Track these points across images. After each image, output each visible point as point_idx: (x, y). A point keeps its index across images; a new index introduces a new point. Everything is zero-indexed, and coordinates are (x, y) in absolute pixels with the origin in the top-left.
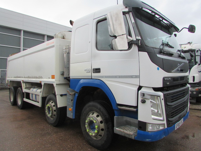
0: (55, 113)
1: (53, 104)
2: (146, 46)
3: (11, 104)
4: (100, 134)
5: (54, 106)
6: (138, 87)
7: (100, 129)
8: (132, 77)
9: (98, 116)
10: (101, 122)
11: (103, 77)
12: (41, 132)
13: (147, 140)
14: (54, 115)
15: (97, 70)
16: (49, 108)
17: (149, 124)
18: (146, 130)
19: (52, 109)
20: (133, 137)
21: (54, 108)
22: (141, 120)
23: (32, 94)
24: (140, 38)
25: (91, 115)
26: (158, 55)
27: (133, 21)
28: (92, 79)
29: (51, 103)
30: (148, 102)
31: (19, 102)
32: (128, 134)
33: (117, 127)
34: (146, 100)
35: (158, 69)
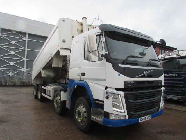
0: (60, 105)
1: (59, 98)
2: (111, 58)
3: (34, 97)
4: (84, 120)
5: (60, 99)
6: (105, 87)
7: (84, 117)
8: (101, 80)
9: (83, 108)
10: (85, 112)
11: (86, 79)
12: (48, 118)
13: (109, 125)
14: (60, 106)
15: (84, 74)
16: (56, 101)
17: (111, 114)
18: (109, 118)
19: (58, 102)
20: (101, 123)
21: (60, 101)
22: (106, 111)
23: (47, 90)
24: (107, 53)
25: (80, 107)
26: (120, 65)
27: (104, 41)
28: (80, 80)
29: (58, 97)
30: (110, 98)
31: (39, 97)
32: (98, 121)
33: (93, 116)
34: (109, 97)
35: (119, 75)
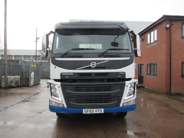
35: (55, 67)
